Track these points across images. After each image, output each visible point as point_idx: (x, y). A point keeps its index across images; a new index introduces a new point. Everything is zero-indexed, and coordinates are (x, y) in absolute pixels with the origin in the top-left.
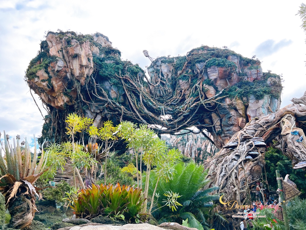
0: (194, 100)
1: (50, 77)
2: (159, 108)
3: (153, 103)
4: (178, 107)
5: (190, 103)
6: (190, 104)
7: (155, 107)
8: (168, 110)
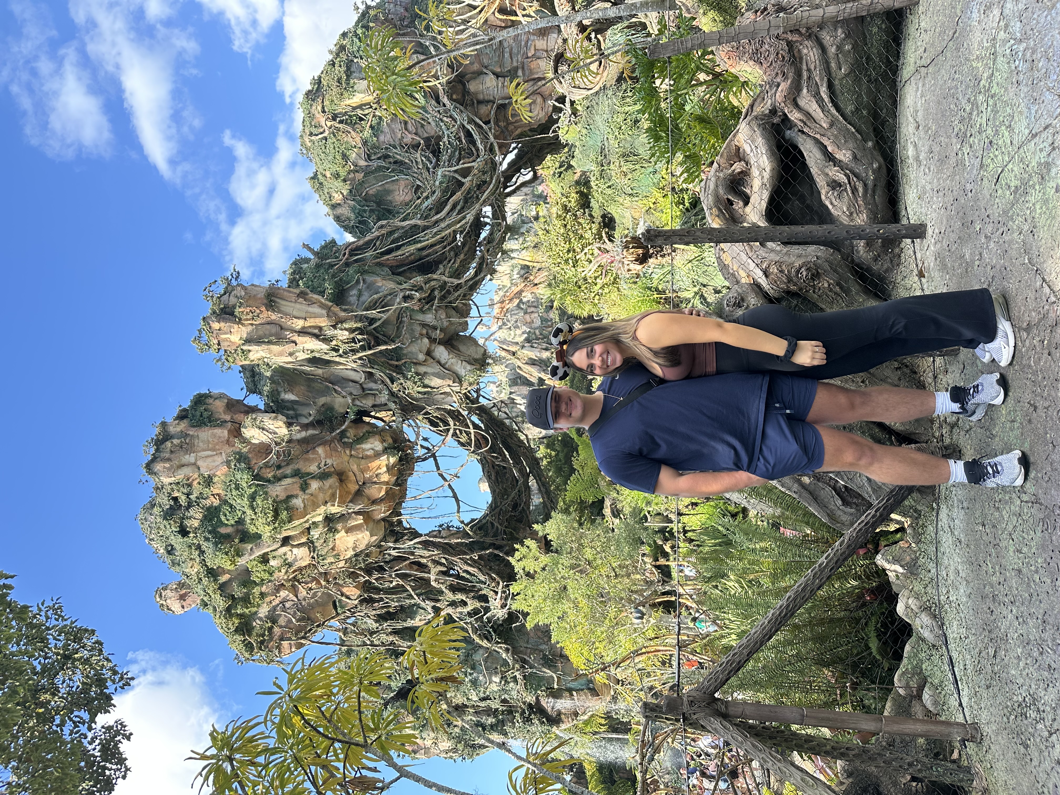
0: (434, 102)
1: (297, 473)
2: (441, 183)
3: (427, 198)
4: (445, 139)
5: (439, 111)
6: (441, 109)
7: (438, 194)
8: (449, 161)
